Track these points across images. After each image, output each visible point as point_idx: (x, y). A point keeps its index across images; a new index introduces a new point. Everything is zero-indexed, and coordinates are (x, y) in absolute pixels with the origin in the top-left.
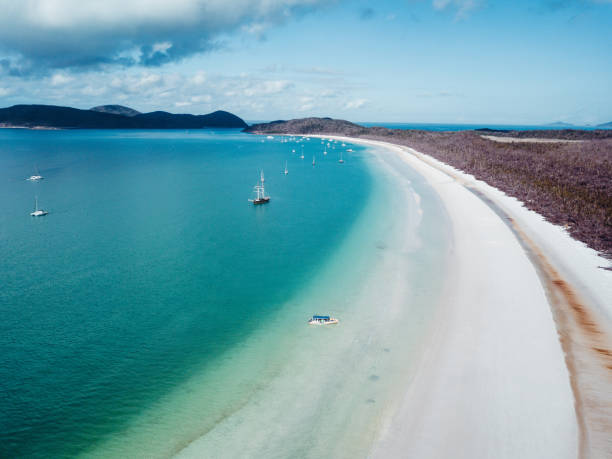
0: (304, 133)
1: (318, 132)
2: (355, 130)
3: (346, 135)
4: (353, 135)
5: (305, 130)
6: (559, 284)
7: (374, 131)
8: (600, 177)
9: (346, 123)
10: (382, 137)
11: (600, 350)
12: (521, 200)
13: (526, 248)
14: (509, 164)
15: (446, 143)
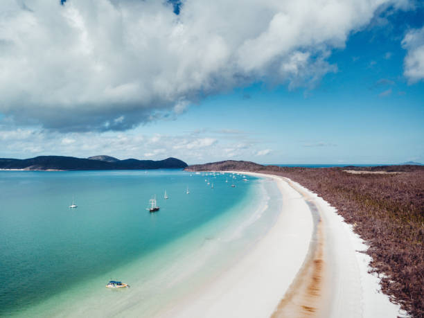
0: (223, 170)
1: (232, 170)
2: (257, 167)
3: (250, 171)
4: (254, 170)
5: (223, 168)
6: (317, 262)
7: (268, 168)
8: (400, 192)
9: (252, 163)
10: (273, 172)
11: (306, 308)
12: (337, 208)
13: (315, 239)
14: (347, 186)
15: (314, 175)
